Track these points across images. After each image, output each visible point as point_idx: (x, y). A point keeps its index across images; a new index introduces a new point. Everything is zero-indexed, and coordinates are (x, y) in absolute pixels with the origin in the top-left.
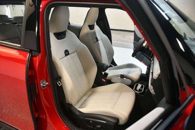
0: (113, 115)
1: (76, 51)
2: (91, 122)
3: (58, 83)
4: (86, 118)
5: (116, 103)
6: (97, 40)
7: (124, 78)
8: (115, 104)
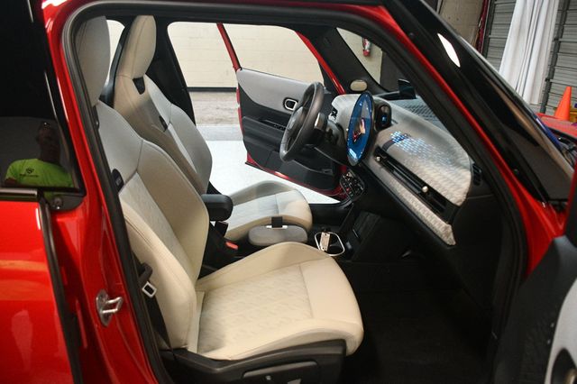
0: (329, 334)
1: (137, 170)
2: (268, 378)
3: (143, 289)
4: (247, 375)
5: (308, 299)
6: (166, 127)
7: (285, 227)
8: (309, 304)
